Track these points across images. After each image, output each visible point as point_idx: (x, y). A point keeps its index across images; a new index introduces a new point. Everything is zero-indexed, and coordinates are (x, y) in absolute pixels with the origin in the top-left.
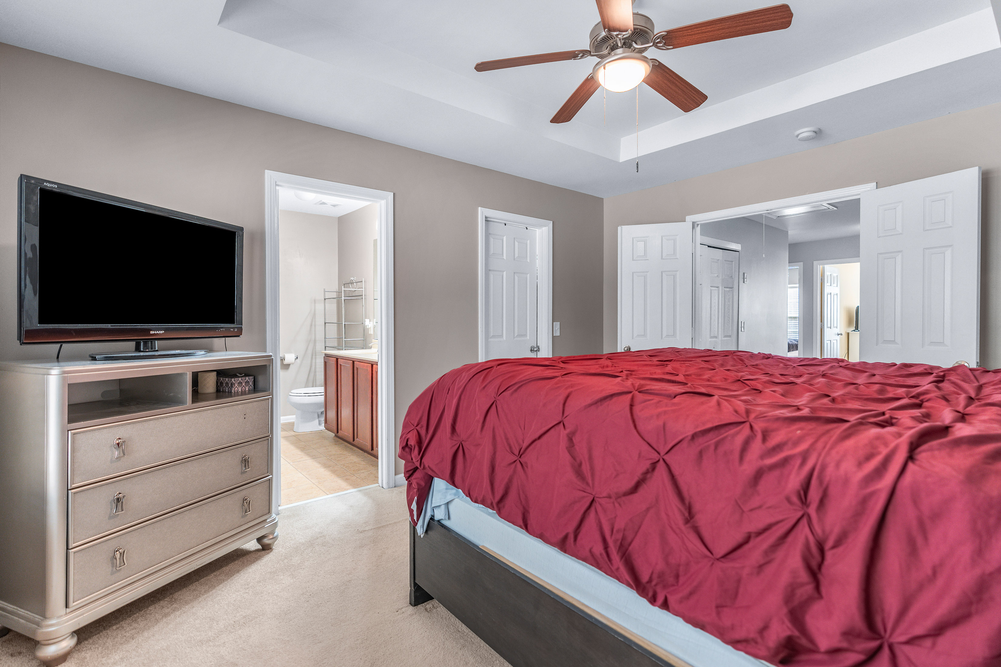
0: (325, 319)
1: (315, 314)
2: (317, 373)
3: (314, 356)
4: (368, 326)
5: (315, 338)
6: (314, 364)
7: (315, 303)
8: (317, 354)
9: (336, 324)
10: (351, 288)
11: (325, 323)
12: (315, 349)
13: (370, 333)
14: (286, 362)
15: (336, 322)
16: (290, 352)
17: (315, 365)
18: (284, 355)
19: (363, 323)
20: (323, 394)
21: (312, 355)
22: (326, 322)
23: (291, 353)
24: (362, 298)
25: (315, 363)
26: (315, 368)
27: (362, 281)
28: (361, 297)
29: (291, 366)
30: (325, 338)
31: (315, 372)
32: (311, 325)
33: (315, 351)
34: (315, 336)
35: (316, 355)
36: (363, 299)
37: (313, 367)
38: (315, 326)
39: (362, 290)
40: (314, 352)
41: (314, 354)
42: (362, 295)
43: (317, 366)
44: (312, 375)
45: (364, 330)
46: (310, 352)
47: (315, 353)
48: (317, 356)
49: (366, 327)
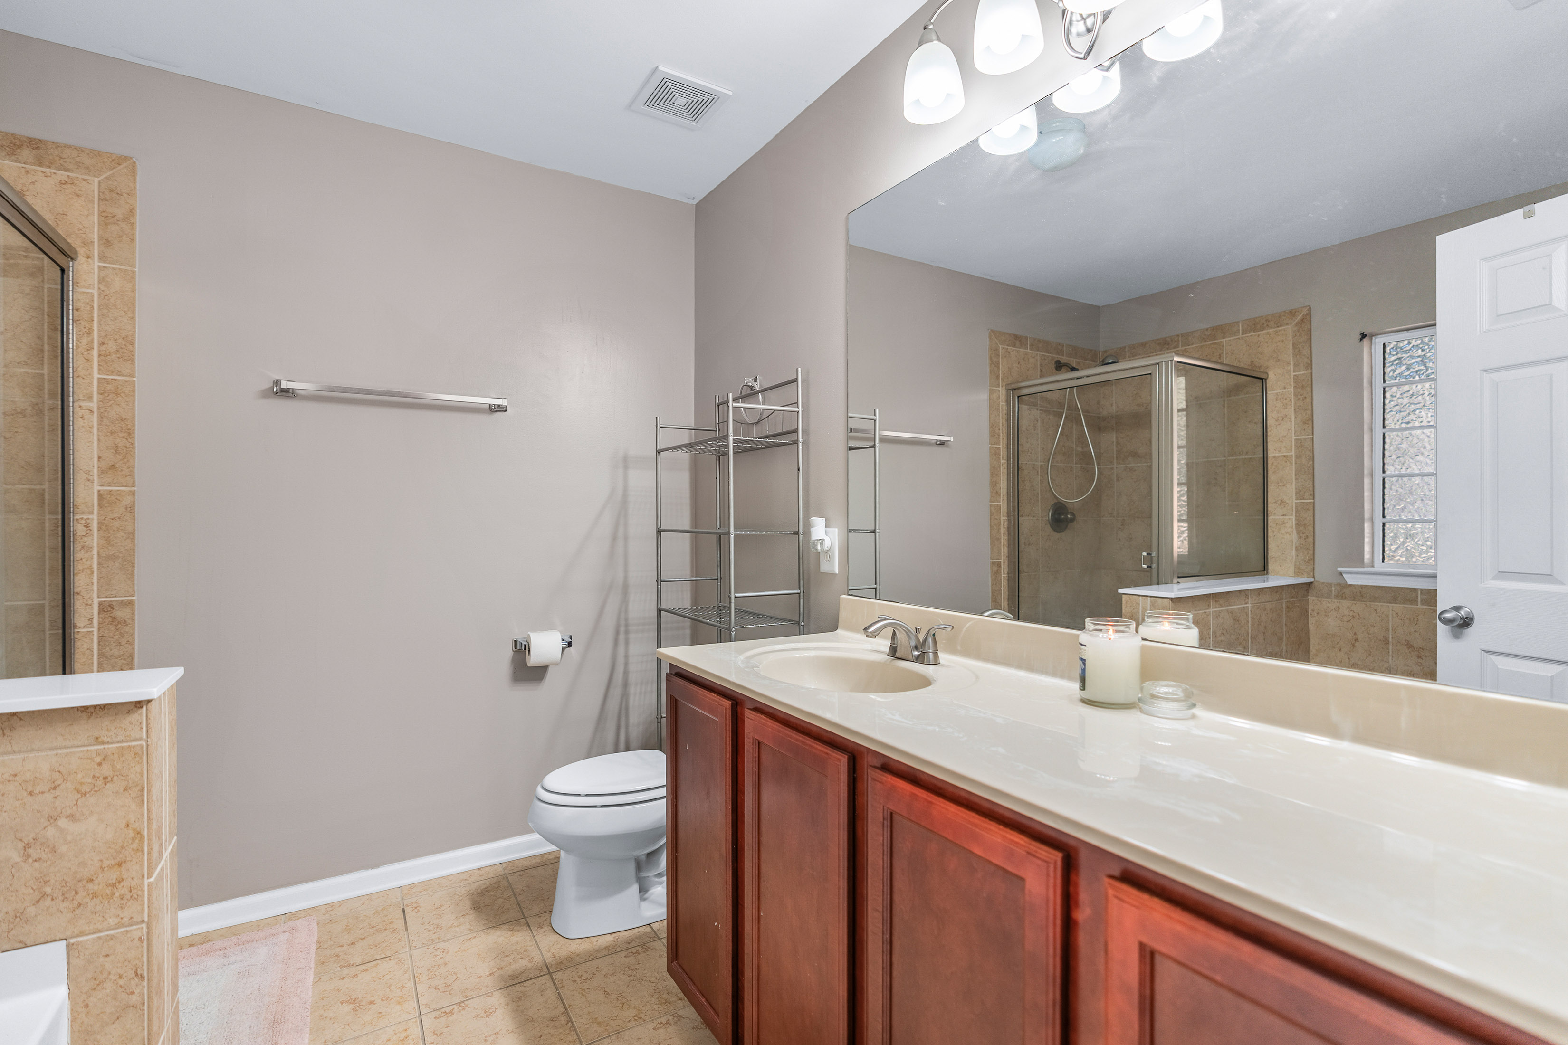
0: (658, 517)
1: (625, 502)
2: (632, 690)
3: (622, 637)
4: (822, 544)
5: (626, 578)
6: (621, 661)
7: (626, 468)
8: (630, 628)
9: (688, 535)
10: (760, 404)
11: (659, 532)
12: (626, 611)
13: (824, 567)
14: (534, 659)
15: (687, 528)
16: (546, 626)
17: (626, 664)
18: (529, 636)
19: (797, 533)
20: (663, 792)
21: (617, 633)
22: (662, 528)
23: (551, 627)
24: (796, 442)
25: (626, 656)
26: (626, 673)
27: (795, 381)
28: (793, 437)
29: (550, 673)
30: (659, 581)
31: (626, 684)
32: (614, 538)
33: (626, 620)
34: (626, 571)
35: (627, 632)
36: (800, 445)
37: (620, 669)
38: (626, 538)
39: (797, 409)
40: (623, 622)
41: (622, 629)
42: (796, 431)
43: (632, 668)
44: (616, 692)
45: (801, 559)
46: (609, 622)
47: (627, 625)
48: (632, 636)
49: (815, 545)
